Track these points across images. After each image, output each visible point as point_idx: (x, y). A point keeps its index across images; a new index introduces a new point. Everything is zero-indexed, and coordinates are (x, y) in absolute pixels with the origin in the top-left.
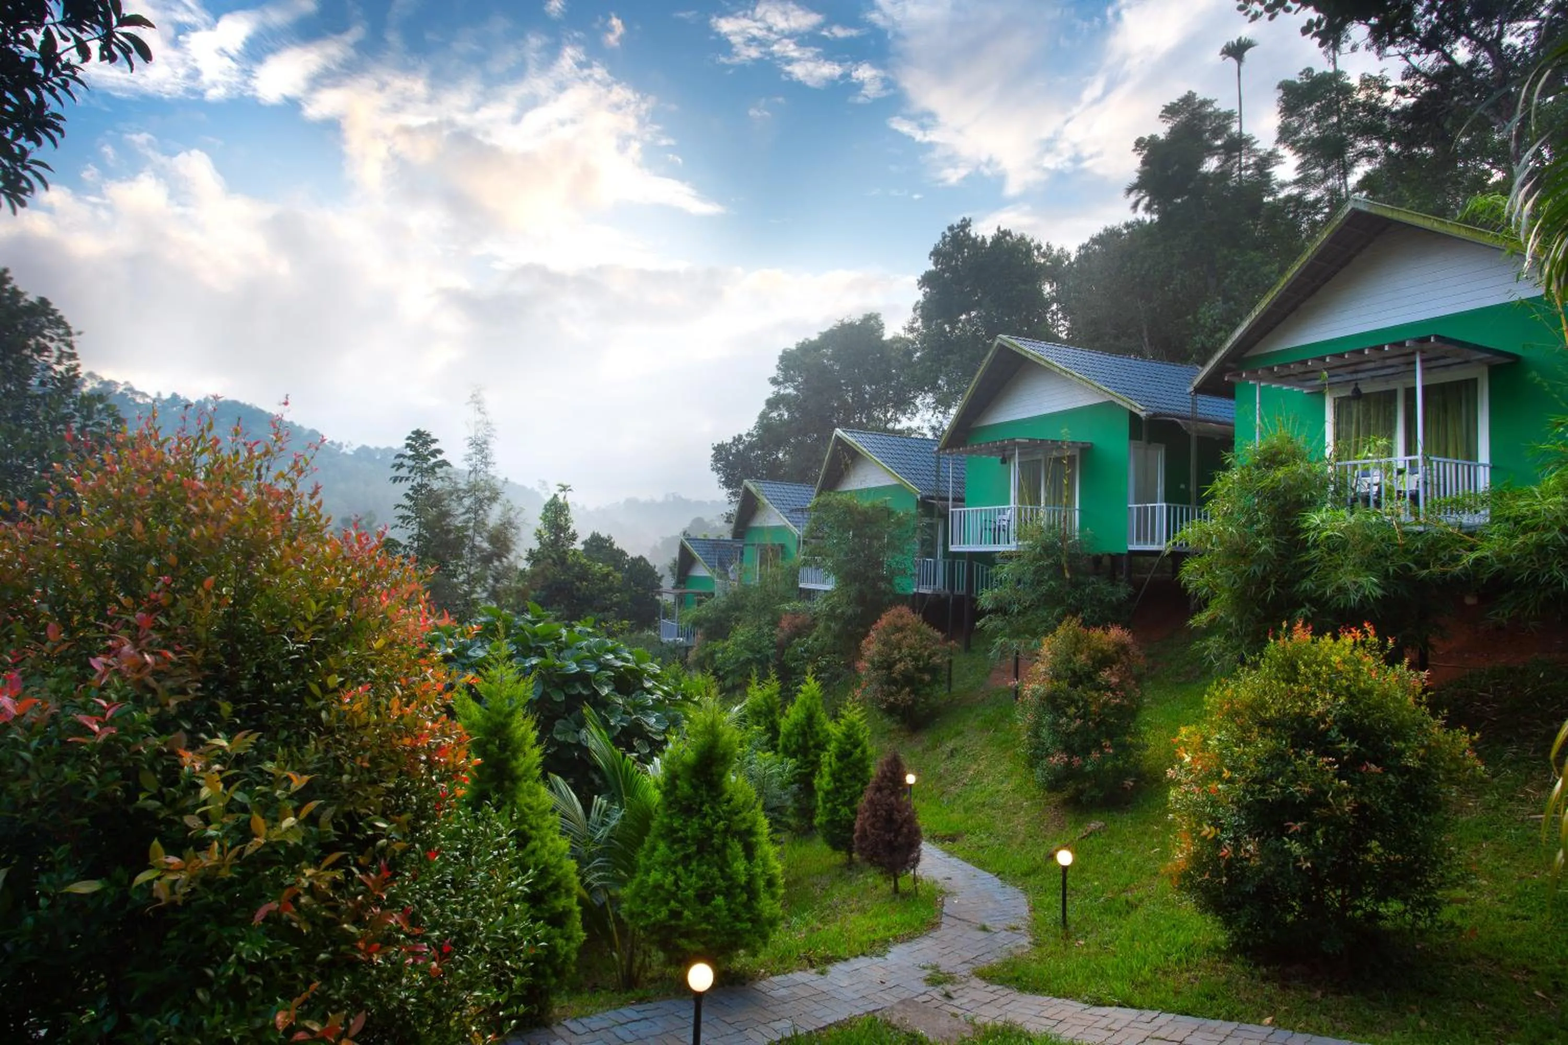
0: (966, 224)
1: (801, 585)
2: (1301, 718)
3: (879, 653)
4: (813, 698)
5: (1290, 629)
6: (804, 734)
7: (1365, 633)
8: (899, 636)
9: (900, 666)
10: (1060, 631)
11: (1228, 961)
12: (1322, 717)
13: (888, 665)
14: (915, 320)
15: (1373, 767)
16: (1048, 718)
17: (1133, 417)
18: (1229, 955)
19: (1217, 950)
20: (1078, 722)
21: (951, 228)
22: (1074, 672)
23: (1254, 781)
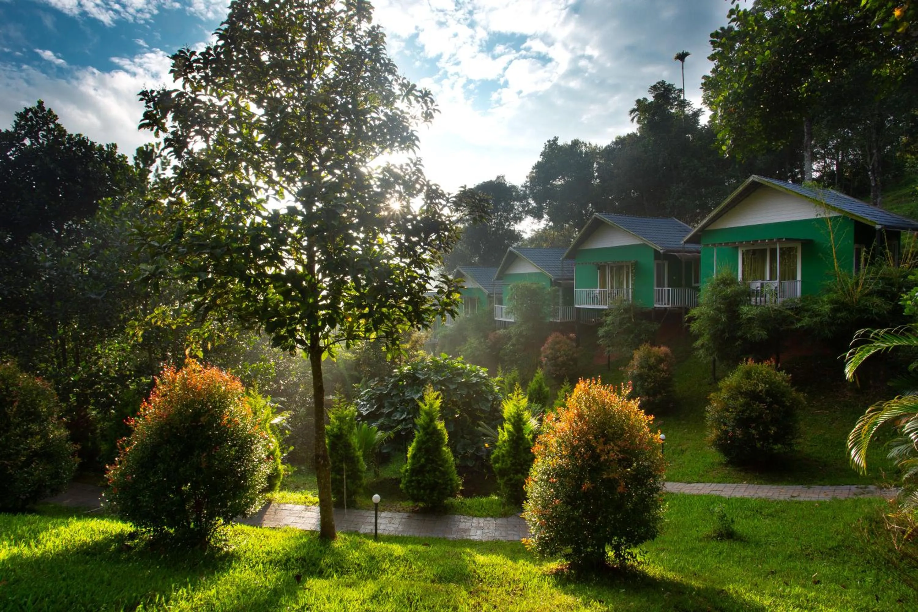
0: (556, 139)
1: (496, 319)
2: (753, 392)
3: (551, 354)
4: (541, 379)
5: (747, 361)
6: (539, 394)
7: (771, 362)
8: (558, 346)
9: (561, 359)
10: (642, 349)
11: (726, 466)
12: (761, 391)
13: (555, 358)
14: (527, 182)
15: (775, 406)
16: (639, 383)
17: (656, 252)
18: (726, 465)
19: (722, 464)
20: (652, 384)
21: (549, 141)
22: (649, 365)
23: (740, 412)
